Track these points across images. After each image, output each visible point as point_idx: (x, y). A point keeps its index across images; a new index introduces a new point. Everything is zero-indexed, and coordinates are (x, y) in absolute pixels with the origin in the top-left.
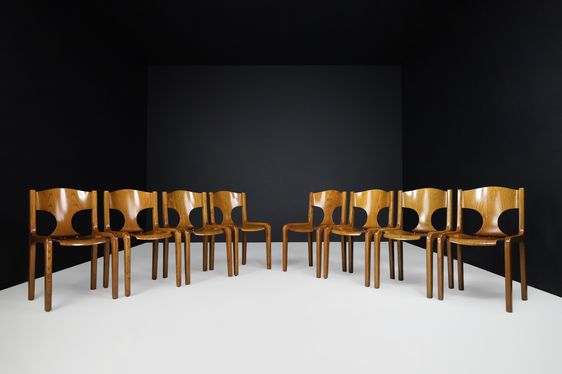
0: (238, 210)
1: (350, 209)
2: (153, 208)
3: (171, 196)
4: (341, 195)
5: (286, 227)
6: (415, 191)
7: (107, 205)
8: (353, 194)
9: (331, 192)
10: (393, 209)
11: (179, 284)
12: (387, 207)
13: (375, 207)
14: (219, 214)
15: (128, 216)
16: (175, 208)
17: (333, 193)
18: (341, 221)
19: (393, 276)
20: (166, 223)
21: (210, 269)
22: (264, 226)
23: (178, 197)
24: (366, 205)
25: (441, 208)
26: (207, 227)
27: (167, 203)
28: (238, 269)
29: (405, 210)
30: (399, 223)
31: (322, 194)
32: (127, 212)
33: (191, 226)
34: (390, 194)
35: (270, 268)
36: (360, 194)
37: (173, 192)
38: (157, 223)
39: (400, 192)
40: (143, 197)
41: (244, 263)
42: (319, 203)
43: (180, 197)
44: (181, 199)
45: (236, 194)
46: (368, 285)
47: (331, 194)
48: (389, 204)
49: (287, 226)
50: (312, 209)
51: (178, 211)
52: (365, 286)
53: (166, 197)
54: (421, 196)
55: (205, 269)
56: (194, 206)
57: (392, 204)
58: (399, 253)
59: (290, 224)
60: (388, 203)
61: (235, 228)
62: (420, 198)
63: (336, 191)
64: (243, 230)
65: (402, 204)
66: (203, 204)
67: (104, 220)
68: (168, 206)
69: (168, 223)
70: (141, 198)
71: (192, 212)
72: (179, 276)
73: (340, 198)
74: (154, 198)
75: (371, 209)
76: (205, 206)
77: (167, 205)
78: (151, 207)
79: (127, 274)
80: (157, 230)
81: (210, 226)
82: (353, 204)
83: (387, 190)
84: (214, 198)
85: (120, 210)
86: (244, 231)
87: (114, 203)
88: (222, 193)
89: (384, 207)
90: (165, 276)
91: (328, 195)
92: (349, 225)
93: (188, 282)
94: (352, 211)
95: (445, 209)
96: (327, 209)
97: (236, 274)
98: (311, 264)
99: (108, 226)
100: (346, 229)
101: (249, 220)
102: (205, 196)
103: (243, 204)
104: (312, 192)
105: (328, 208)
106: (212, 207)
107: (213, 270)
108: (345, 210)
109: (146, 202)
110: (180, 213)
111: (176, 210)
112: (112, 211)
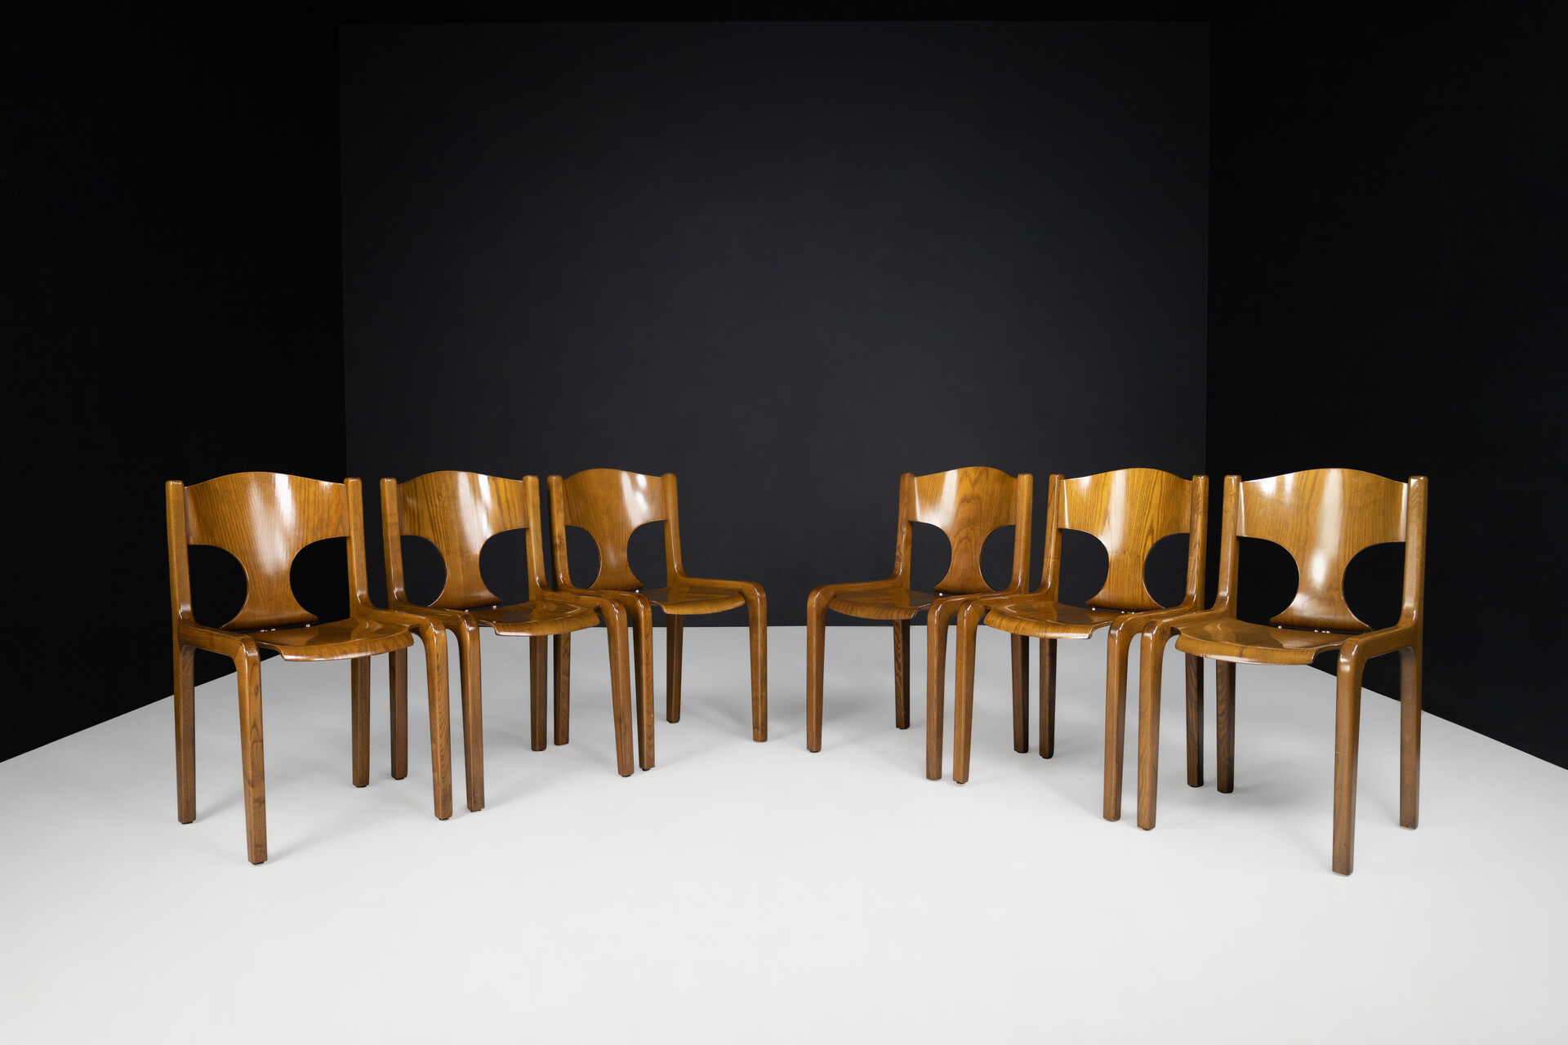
0: (650, 533)
1: (1047, 538)
2: (349, 537)
3: (414, 493)
4: (1014, 485)
5: (818, 600)
6: (1289, 479)
7: (177, 533)
8: (1060, 485)
9: (977, 474)
10: (1203, 541)
11: (444, 810)
12: (1182, 531)
13: (1139, 530)
14: (584, 548)
15: (257, 566)
16: (428, 534)
17: (984, 476)
18: (1014, 577)
19: (1196, 778)
20: (397, 590)
21: (557, 742)
22: (741, 593)
23: (440, 495)
24: (1104, 525)
25: (1383, 541)
26: (543, 599)
27: (397, 516)
28: (652, 747)
29: (1247, 546)
30: (1224, 592)
31: (942, 480)
32: (252, 552)
33: (486, 594)
34: (1194, 488)
35: (764, 738)
36: (1085, 481)
37: (419, 480)
38: (365, 592)
39: (1231, 480)
40: (312, 497)
41: (673, 715)
42: (934, 509)
43: (444, 494)
44: (449, 501)
45: (641, 479)
46: (1112, 814)
47: (976, 481)
48: (1192, 522)
49: (822, 593)
50: (910, 531)
51: (437, 546)
52: (1105, 817)
53: (395, 498)
54: (1307, 498)
55: (538, 744)
56: (493, 527)
57: (1203, 525)
58: (1220, 698)
59: (833, 589)
60: (1187, 517)
61: (642, 606)
62: (1308, 503)
63: (994, 472)
64: (667, 611)
65: (1237, 523)
66: (526, 519)
67: (171, 586)
68: (401, 528)
69: (402, 589)
70: (301, 503)
71: (489, 545)
72: (444, 781)
73: (1009, 498)
74: (351, 503)
75: (1124, 539)
76: (535, 524)
77: (397, 527)
78: (343, 535)
79: (253, 786)
80: (365, 616)
81: (553, 596)
82: (1060, 517)
83: (1186, 474)
84: (567, 497)
85: (228, 548)
86: (673, 616)
87: (205, 523)
88: (594, 477)
89: (1169, 533)
90: (399, 770)
91: (966, 483)
92: (1044, 592)
93: (476, 802)
94: (1056, 543)
95: (1400, 549)
96: (962, 534)
97: (647, 763)
98: (903, 722)
99: (186, 607)
100: (1033, 610)
101: (689, 568)
102: (533, 488)
103: (667, 514)
104: (911, 472)
105: (965, 530)
106: (559, 528)
107: (566, 745)
108: (1026, 541)
109: (322, 518)
110: (447, 551)
111: (432, 540)
112: (197, 554)
